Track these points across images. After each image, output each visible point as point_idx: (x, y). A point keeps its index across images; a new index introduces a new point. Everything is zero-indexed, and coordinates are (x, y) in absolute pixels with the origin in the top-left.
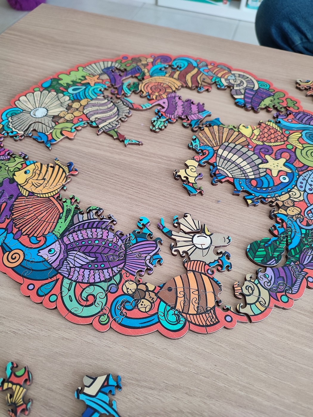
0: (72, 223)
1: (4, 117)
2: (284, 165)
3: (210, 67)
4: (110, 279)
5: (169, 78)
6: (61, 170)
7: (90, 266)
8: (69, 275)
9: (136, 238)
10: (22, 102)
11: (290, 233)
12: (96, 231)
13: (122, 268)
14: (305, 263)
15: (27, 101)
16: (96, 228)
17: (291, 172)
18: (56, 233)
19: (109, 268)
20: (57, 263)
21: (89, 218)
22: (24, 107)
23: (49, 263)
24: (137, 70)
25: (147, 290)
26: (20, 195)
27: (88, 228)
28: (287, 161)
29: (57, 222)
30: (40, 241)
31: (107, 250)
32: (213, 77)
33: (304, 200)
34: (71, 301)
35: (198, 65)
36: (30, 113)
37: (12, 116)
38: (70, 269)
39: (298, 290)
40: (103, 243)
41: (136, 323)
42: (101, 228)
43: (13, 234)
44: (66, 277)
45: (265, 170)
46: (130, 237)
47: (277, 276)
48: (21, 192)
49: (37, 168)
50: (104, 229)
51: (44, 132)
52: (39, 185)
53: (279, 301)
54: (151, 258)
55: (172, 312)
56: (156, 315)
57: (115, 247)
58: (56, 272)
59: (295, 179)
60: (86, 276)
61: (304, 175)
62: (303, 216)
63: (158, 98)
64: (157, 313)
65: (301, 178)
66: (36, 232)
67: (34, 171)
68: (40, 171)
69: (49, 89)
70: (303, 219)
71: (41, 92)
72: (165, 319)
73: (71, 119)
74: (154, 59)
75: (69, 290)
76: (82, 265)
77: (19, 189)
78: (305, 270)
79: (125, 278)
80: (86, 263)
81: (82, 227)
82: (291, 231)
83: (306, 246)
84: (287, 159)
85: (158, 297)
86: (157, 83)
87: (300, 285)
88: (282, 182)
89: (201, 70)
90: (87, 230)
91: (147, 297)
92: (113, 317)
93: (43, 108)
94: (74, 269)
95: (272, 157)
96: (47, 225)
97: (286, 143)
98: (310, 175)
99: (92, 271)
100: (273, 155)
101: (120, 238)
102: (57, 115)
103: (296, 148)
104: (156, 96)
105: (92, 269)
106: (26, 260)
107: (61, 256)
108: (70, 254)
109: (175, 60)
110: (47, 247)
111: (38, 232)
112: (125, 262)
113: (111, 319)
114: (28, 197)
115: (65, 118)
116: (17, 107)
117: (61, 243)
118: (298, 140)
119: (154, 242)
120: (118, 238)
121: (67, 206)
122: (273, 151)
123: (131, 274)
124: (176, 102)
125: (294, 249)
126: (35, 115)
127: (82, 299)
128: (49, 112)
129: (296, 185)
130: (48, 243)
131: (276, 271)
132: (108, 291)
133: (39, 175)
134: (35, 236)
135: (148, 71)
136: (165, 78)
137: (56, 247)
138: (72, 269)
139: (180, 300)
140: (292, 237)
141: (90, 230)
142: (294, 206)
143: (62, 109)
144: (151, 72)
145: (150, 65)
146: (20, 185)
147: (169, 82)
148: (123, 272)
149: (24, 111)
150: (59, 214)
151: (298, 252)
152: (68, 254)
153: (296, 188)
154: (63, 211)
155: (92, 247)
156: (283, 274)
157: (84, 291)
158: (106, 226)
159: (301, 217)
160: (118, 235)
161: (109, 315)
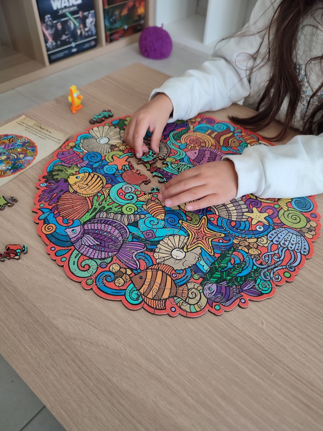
0: (94, 217)
1: (79, 139)
2: (265, 218)
3: (243, 134)
4: (105, 259)
5: (207, 136)
6: (101, 181)
7: (95, 247)
8: (79, 249)
9: (133, 238)
10: (94, 131)
11: (243, 266)
12: (108, 227)
13: (115, 255)
14: (245, 289)
15: (98, 131)
16: (109, 224)
17: (268, 224)
18: (81, 221)
19: (107, 252)
20: (75, 239)
21: (107, 217)
22: (94, 135)
23: (69, 237)
24: (185, 125)
25: (126, 273)
26: (68, 191)
27: (103, 223)
28: (269, 215)
29: (85, 214)
30: (69, 223)
31: (110, 240)
32: (242, 142)
33: (268, 247)
34: (74, 265)
35: (234, 130)
36: (96, 140)
37: (84, 139)
38: (81, 246)
39: (230, 305)
40: (109, 235)
41: (109, 291)
42: (112, 226)
43: (54, 214)
44: (76, 249)
45: (247, 217)
46: (128, 237)
47: (219, 291)
48: (69, 189)
49: (85, 176)
50: (114, 227)
51: (101, 153)
52: (83, 187)
53: (212, 308)
54: (137, 254)
55: (136, 292)
56: (125, 291)
57: (116, 240)
58: (72, 245)
59: (269, 230)
60: (90, 252)
61: (277, 230)
62: (260, 257)
63: (192, 149)
64: (126, 290)
65: (274, 231)
66: (69, 216)
67: (83, 178)
68: (87, 179)
69: (115, 126)
70: (259, 260)
71: (109, 127)
72: (129, 294)
73: (124, 149)
74: (201, 120)
75: (75, 258)
76: (90, 245)
77: (68, 187)
78: (242, 293)
79: (114, 261)
80: (93, 245)
81: (100, 221)
82: (245, 265)
83: (251, 278)
84: (270, 214)
85: (131, 280)
86: (196, 137)
87: (233, 302)
88: (257, 230)
89: (236, 135)
90: (102, 224)
91: (124, 277)
92: (96, 282)
93: (107, 138)
94: (84, 246)
95: (258, 210)
96: (77, 214)
97: (276, 203)
98: (282, 231)
99: (95, 251)
100: (260, 209)
101: (122, 235)
102: (115, 144)
103: (282, 208)
104: (192, 147)
105: (95, 250)
106: (56, 232)
107: (79, 236)
108: (85, 236)
109: (218, 123)
110: (73, 228)
111: (70, 217)
112: (119, 251)
113: (94, 283)
114: (73, 194)
115: (120, 148)
116: (90, 134)
117: (82, 228)
118: (286, 204)
119: (144, 245)
120: (120, 235)
121: (95, 205)
122: (261, 206)
123: (119, 260)
124: (205, 154)
125: (241, 277)
126: (99, 142)
127: (81, 266)
128: (110, 141)
129: (267, 235)
130: (73, 225)
131: (219, 288)
132: (100, 266)
133: (85, 181)
134: (67, 219)
135: (193, 128)
136: (204, 135)
137: (78, 229)
138: (82, 246)
139: (145, 287)
140: (244, 269)
141: (104, 225)
142: (257, 248)
143: (119, 141)
144: (195, 128)
145: (197, 123)
146: (70, 185)
147: (206, 139)
148: (115, 258)
149: (93, 138)
150: (88, 209)
151: (243, 280)
152: (83, 236)
153: (266, 237)
154: (92, 208)
155: (100, 235)
156: (223, 291)
157: (84, 261)
158: (116, 225)
159: (259, 257)
160: (121, 233)
161: (94, 280)
